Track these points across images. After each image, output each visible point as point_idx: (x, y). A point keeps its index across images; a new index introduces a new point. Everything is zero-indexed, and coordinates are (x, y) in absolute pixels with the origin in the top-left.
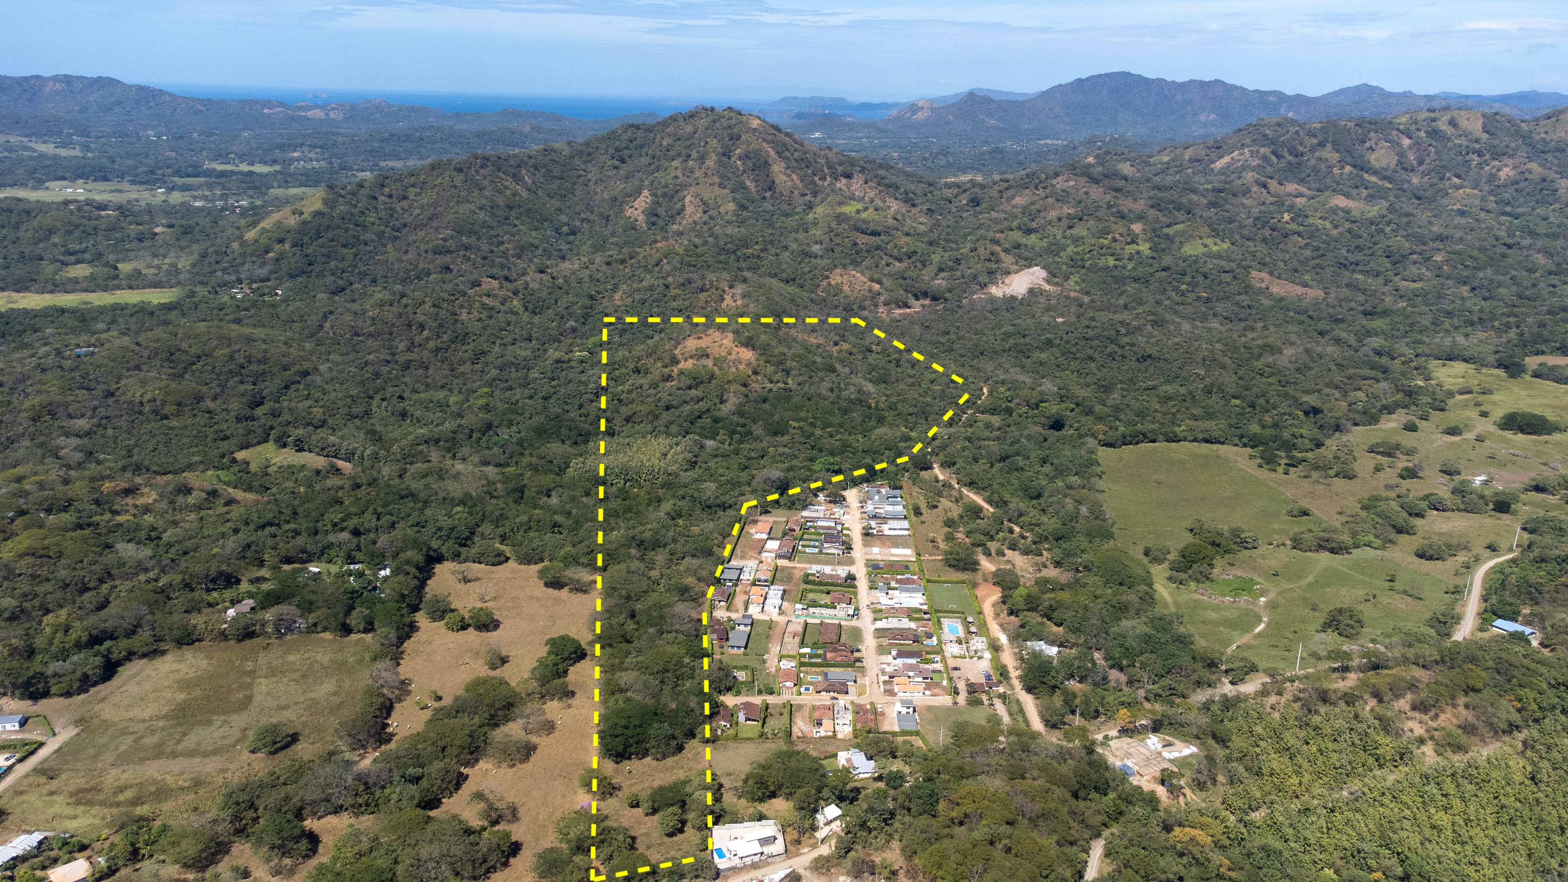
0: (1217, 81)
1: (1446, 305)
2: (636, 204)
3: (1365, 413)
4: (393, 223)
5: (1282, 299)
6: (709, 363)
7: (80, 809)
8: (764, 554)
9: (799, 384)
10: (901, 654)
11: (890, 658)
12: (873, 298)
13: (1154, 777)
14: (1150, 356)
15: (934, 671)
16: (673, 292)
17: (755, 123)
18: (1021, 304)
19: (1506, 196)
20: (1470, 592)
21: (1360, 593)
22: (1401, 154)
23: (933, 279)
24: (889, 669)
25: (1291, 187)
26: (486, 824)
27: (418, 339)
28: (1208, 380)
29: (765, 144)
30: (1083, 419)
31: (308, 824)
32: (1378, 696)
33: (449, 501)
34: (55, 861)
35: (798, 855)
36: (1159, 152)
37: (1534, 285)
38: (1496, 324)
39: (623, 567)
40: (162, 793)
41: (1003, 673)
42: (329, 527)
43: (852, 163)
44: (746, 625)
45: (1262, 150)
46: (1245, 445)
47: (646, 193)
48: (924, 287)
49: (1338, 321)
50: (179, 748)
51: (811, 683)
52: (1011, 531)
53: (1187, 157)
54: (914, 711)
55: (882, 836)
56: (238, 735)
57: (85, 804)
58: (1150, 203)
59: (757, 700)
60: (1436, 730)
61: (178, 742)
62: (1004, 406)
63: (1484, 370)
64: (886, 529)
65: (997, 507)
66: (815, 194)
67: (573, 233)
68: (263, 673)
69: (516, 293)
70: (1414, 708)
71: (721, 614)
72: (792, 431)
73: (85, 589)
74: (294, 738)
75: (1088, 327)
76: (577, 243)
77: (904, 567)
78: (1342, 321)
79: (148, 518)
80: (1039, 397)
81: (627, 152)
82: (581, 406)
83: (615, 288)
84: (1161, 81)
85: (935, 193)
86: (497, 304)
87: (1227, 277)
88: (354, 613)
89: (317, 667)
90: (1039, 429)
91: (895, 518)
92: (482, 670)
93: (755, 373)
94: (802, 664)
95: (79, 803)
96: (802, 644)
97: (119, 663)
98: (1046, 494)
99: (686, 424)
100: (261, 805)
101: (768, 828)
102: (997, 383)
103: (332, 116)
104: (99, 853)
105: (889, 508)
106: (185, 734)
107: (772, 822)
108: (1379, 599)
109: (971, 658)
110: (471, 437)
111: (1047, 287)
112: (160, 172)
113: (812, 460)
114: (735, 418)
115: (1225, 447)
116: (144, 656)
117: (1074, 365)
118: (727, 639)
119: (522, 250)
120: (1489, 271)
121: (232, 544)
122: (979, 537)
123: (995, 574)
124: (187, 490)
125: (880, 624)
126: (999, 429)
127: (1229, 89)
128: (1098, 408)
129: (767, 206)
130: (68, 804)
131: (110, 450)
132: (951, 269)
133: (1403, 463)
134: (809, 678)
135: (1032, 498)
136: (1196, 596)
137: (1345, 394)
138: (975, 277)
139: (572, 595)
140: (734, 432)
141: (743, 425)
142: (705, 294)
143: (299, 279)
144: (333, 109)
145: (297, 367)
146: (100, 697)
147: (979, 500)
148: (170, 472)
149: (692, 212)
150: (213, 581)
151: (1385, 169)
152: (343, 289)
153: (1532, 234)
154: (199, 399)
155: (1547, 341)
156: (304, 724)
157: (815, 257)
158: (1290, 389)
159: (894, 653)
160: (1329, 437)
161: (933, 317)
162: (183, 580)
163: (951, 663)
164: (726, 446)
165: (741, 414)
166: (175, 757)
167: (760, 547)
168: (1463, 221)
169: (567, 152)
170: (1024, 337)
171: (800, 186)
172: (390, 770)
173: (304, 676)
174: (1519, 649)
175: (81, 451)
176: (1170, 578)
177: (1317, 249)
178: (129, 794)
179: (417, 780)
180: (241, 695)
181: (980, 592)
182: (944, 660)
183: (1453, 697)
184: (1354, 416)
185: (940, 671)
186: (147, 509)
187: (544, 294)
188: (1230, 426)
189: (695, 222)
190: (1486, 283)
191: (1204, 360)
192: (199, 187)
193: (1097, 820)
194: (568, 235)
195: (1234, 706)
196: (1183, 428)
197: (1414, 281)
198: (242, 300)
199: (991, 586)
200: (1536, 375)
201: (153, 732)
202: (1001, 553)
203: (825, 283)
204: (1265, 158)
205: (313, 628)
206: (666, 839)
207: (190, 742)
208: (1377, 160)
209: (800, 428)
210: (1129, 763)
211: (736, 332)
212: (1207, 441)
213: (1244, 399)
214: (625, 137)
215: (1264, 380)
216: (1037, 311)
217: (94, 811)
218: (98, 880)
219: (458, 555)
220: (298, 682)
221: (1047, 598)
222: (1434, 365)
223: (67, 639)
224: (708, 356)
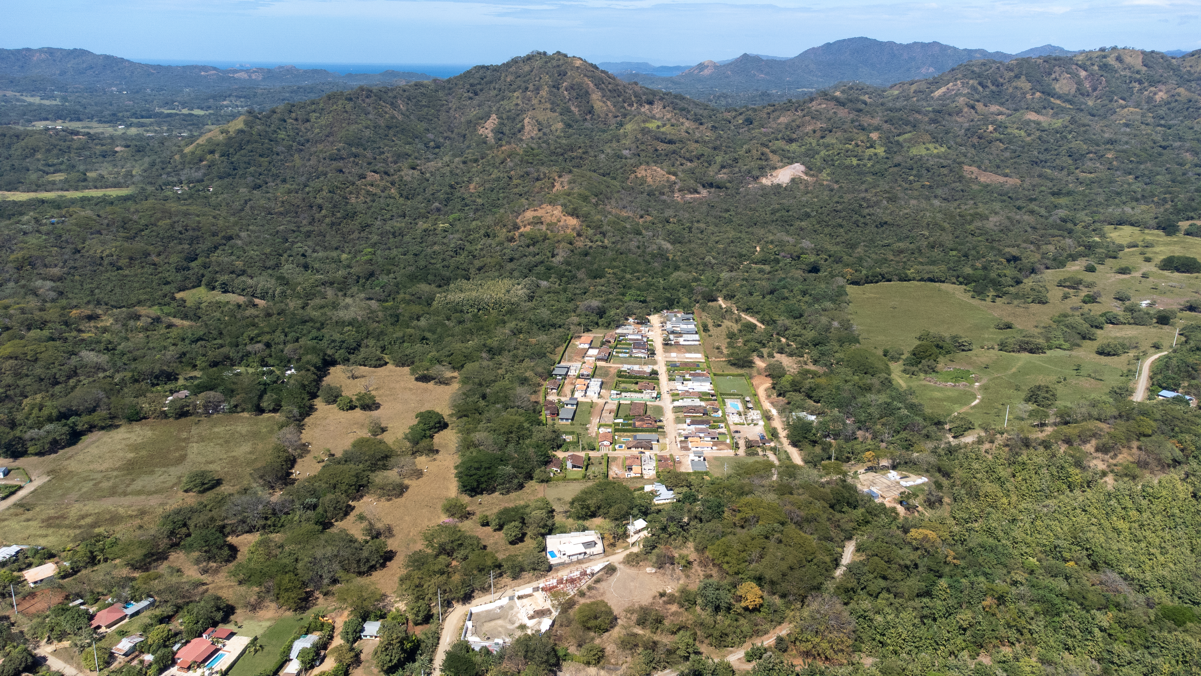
0: (934, 43)
1: (1116, 188)
2: (487, 125)
3: (1054, 260)
4: (298, 138)
5: (988, 185)
6: (544, 228)
7: (50, 531)
8: (586, 359)
9: (614, 243)
10: (693, 423)
11: (685, 426)
12: (670, 187)
13: (894, 499)
14: (886, 223)
15: (719, 434)
16: (515, 182)
17: (578, 63)
18: (786, 189)
19: (1160, 112)
20: (1140, 374)
21: (1054, 378)
22: (1079, 83)
23: (717, 173)
24: (686, 432)
25: (994, 108)
26: (368, 538)
27: (318, 216)
28: (932, 239)
29: (586, 79)
30: (835, 266)
31: (230, 539)
32: (1068, 441)
33: (340, 323)
34: (29, 566)
35: (613, 554)
36: (891, 87)
37: (1184, 174)
38: (1155, 199)
39: (477, 364)
40: (115, 519)
41: (774, 434)
42: (247, 341)
43: (654, 93)
44: (572, 405)
45: (971, 82)
46: (961, 283)
47: (494, 116)
48: (709, 179)
49: (1031, 200)
50: (129, 490)
51: (623, 443)
52: (779, 341)
53: (912, 91)
54: (704, 459)
55: (680, 538)
56: (175, 480)
57: (54, 527)
58: (885, 119)
59: (582, 454)
60: (1115, 465)
61: (128, 486)
62: (772, 257)
63: (1147, 231)
64: (681, 341)
65: (768, 324)
66: (625, 116)
67: (439, 147)
68: (195, 440)
69: (393, 183)
70: (1097, 450)
71: (553, 397)
72: (608, 275)
73: (56, 383)
74: (219, 483)
75: (838, 202)
76: (441, 153)
77: (695, 365)
78: (1035, 199)
79: (107, 336)
80: (801, 251)
81: (479, 87)
82: (444, 260)
83: (470, 181)
84: (891, 44)
85: (718, 115)
86: (378, 191)
87: (945, 171)
88: (266, 397)
89: (237, 435)
90: (800, 272)
91: (688, 333)
92: (365, 434)
93: (579, 235)
94: (616, 430)
95: (49, 526)
96: (617, 416)
97: (83, 433)
98: (806, 314)
99: (527, 271)
100: (191, 524)
101: (591, 536)
102: (767, 242)
103: (254, 77)
104: (64, 559)
105: (685, 326)
106: (133, 480)
107: (593, 532)
108: (1068, 381)
109: (749, 424)
110: (358, 282)
111: (806, 178)
112: (120, 114)
113: (624, 295)
114: (564, 267)
115: (945, 284)
116: (103, 428)
117: (827, 230)
118: (558, 414)
119: (400, 157)
120: (1149, 165)
121: (171, 352)
122: (754, 344)
123: (766, 369)
124: (138, 317)
125: (676, 404)
126: (769, 273)
127: (944, 48)
128: (845, 258)
129: (588, 125)
130: (40, 527)
131: (76, 291)
132: (731, 166)
133: (1084, 292)
134: (622, 439)
135: (795, 318)
136: (924, 382)
137: (1039, 248)
138: (750, 172)
139: (437, 387)
140: (563, 276)
141: (570, 271)
142: (540, 182)
143: (226, 180)
144: (254, 72)
145: (223, 234)
146: (67, 456)
147: (753, 321)
148: (124, 306)
149: (530, 130)
150: (157, 377)
151: (1067, 95)
152: (260, 186)
153: (1181, 139)
154: (147, 254)
155: (1195, 210)
156: (226, 473)
157: (626, 158)
158: (995, 244)
159: (688, 421)
160: (1027, 277)
161: (717, 199)
162: (133, 376)
163: (733, 428)
164: (557, 286)
165: (568, 264)
166: (125, 496)
167: (584, 353)
168: (1128, 130)
169: (433, 87)
170: (788, 211)
171: (613, 109)
172: (292, 501)
173: (227, 442)
174: (1180, 407)
175: (54, 291)
176: (904, 371)
177: (1015, 151)
178: (89, 520)
179: (315, 507)
180: (177, 454)
181: (755, 381)
182: (727, 425)
183: (1129, 440)
184: (1047, 261)
185: (724, 434)
186: (105, 330)
187: (415, 184)
188: (949, 269)
189: (532, 138)
190: (1147, 173)
191: (928, 225)
192: (151, 124)
193: (849, 526)
194: (434, 148)
195: (957, 451)
196: (912, 271)
197: (1091, 173)
198: (182, 194)
199: (763, 377)
200: (1188, 233)
201: (109, 479)
202: (771, 355)
203: (633, 176)
204: (974, 88)
205: (234, 409)
206: (510, 546)
207: (138, 484)
208: (1060, 88)
209: (614, 274)
210: (874, 489)
211: (564, 205)
212: (931, 280)
213: (959, 251)
214: (477, 75)
215: (975, 239)
216: (798, 194)
217: (61, 532)
218: (63, 577)
219: (348, 360)
220: (222, 445)
221: (808, 383)
222: (1107, 228)
223: (41, 414)
224: (542, 223)
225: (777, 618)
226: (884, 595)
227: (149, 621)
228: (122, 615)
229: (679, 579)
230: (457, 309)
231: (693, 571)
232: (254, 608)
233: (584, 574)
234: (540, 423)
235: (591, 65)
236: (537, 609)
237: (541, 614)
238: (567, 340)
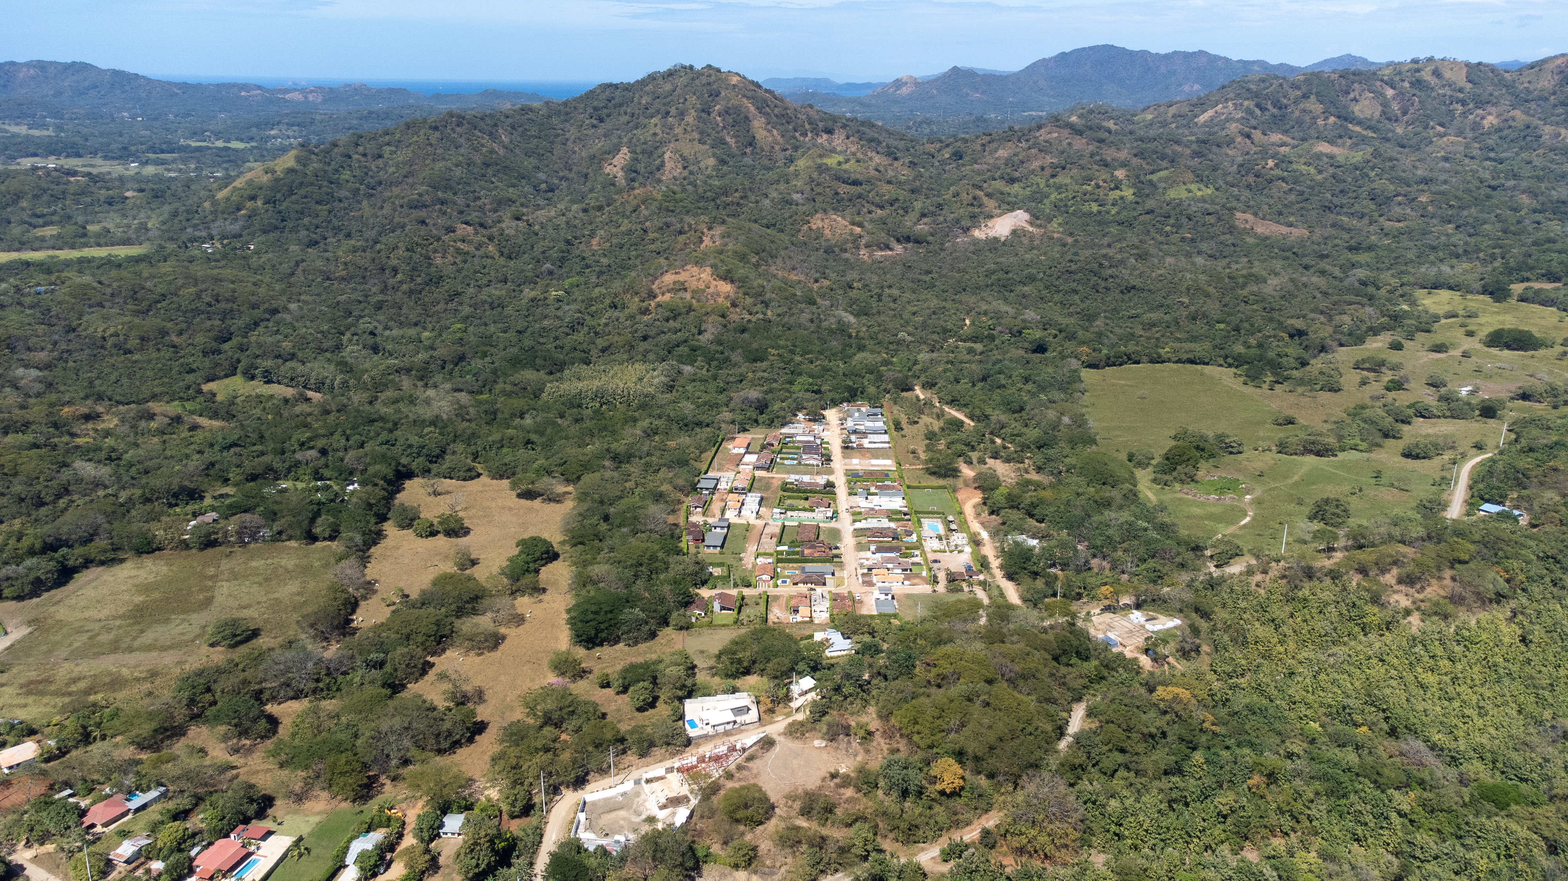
0: (1201, 52)
1: (1431, 240)
2: (615, 161)
3: (1350, 335)
4: (368, 180)
5: (1267, 238)
6: (688, 296)
7: (30, 700)
8: (741, 467)
9: (779, 315)
10: (879, 550)
11: (868, 554)
12: (855, 241)
13: (1137, 647)
14: (1134, 287)
15: (913, 564)
16: (651, 236)
17: (735, 80)
18: (1004, 244)
19: (1490, 142)
20: (1456, 483)
21: (1346, 488)
22: (1385, 105)
23: (915, 224)
24: (870, 563)
25: (1276, 137)
26: (452, 704)
27: (392, 282)
28: (1192, 308)
29: (745, 100)
30: (1067, 344)
31: (269, 708)
32: (1363, 571)
33: (418, 423)
35: (771, 723)
36: (1144, 110)
37: (1519, 222)
38: (1481, 255)
39: (597, 475)
40: (116, 683)
41: (984, 564)
42: (296, 447)
43: (834, 119)
44: (722, 528)
45: (1246, 103)
46: (1230, 366)
47: (625, 150)
48: (905, 231)
49: (1323, 257)
50: (136, 644)
51: (788, 577)
52: (993, 442)
53: (1170, 115)
54: (893, 598)
55: (858, 701)
56: (197, 631)
57: (35, 694)
58: (1135, 151)
59: (734, 592)
60: (1422, 601)
61: (135, 639)
62: (986, 333)
63: (1469, 297)
64: (866, 443)
65: (979, 421)
66: (796, 148)
67: (552, 190)
68: (226, 577)
69: (491, 239)
70: (1400, 581)
71: (697, 518)
72: (771, 358)
73: (41, 504)
74: (255, 634)
75: (1071, 261)
76: (555, 199)
77: (884, 475)
78: (1327, 256)
79: (109, 441)
80: (1023, 325)
81: (605, 111)
82: (556, 338)
83: (592, 235)
84: (1144, 54)
85: (917, 147)
86: (472, 249)
87: (1211, 219)
88: (319, 521)
89: (281, 571)
90: (1021, 352)
91: (875, 432)
92: (450, 568)
93: (734, 305)
94: (779, 561)
95: (29, 693)
96: (780, 542)
97: (75, 570)
98: (1028, 408)
99: (665, 353)
100: (217, 688)
101: (743, 699)
102: (979, 314)
103: (311, 98)
104: (48, 737)
105: (870, 424)
106: (142, 631)
107: (746, 694)
108: (1365, 492)
109: (951, 552)
110: (443, 368)
111: (1031, 229)
112: (133, 148)
113: (791, 383)
114: (713, 347)
115: (1209, 367)
116: (102, 563)
117: (1057, 297)
118: (703, 540)
119: (500, 203)
120: (1473, 210)
121: (195, 463)
122: (960, 447)
123: (975, 480)
124: (151, 417)
125: (858, 525)
126: (981, 353)
127: (1213, 59)
128: (1080, 333)
129: (748, 160)
130: (18, 694)
131: (69, 382)
132: (933, 214)
133: (1388, 376)
134: (786, 572)
135: (1014, 412)
136: (1180, 495)
137: (1330, 319)
138: (958, 221)
139: (545, 505)
140: (713, 359)
141: (722, 353)
142: (683, 236)
143: (272, 235)
144: (312, 92)
145: (266, 306)
146: (54, 600)
147: (960, 416)
148: (133, 402)
149: (672, 168)
150: (176, 495)
151: (1369, 120)
152: (317, 243)
153: (1515, 176)
154: (164, 333)
155: (1532, 268)
156: (266, 621)
157: (797, 205)
158: (1276, 315)
159: (873, 548)
160: (1315, 357)
161: (915, 258)
162: (144, 494)
163: (931, 556)
164: (704, 372)
165: (720, 343)
166: (131, 652)
167: (738, 461)
168: (1447, 165)
169: (544, 111)
170: (1007, 273)
171: (781, 140)
172: (352, 657)
173: (267, 580)
174: (1506, 526)
175: (41, 382)
176: (1154, 481)
177: (1302, 193)
178: (82, 685)
179: (381, 664)
180: (201, 597)
181: (961, 495)
182: (923, 553)
183: (1439, 569)
184: (1339, 336)
185: (919, 564)
186: (107, 433)
187: (520, 240)
188: (1215, 347)
189: (674, 178)
190: (1471, 221)
191: (1188, 289)
192: (174, 161)
193: (1078, 684)
194: (546, 192)
195: (1219, 584)
196: (1167, 349)
197: (1399, 221)
198: (213, 253)
199: (972, 490)
200: (1522, 299)
201: (109, 630)
202: (982, 461)
203: (805, 227)
204: (1249, 111)
205: (278, 537)
206: (637, 714)
207: (149, 637)
208: (1361, 111)
209: (779, 355)
210: (1112, 635)
211: (714, 266)
212: (1192, 362)
213: (1228, 324)
214: (603, 96)
215: (1249, 307)
216: (1021, 251)
217: (45, 700)
218: (47, 760)
219: (429, 471)
220: (260, 584)
221: (1029, 497)
222: (1420, 293)
223: (20, 545)
224: (685, 290)
225: (982, 804)
226: (1122, 773)
227: (159, 817)
228: (124, 810)
229: (856, 755)
230: (575, 403)
231: (875, 744)
232: (299, 798)
233: (733, 749)
234: (679, 552)
235: (752, 82)
236: (671, 795)
237: (675, 802)
238: (717, 443)
